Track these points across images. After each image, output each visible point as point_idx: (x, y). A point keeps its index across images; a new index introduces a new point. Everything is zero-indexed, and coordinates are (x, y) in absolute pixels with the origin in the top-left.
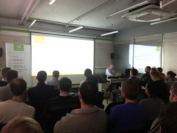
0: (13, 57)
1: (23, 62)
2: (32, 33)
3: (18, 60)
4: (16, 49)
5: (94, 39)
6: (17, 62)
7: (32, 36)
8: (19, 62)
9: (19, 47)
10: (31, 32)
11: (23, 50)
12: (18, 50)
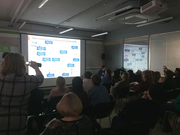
2: (22, 34)
4: (3, 51)
5: (85, 40)
9: (6, 48)
11: (10, 52)
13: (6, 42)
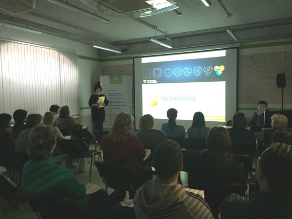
0: (109, 91)
1: (120, 97)
2: (135, 59)
3: (115, 94)
4: (113, 82)
5: (236, 49)
6: (113, 97)
8: (116, 97)
9: (117, 79)
11: (122, 83)
12: (115, 83)
13: (121, 71)
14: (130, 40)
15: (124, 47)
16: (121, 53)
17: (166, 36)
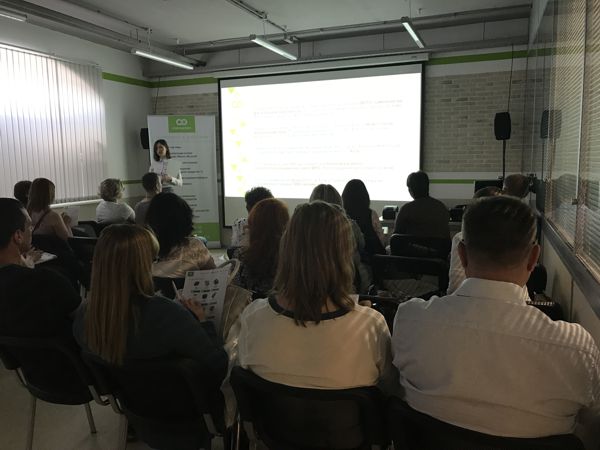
1: (193, 160)
2: (222, 82)
3: (180, 155)
4: (174, 128)
5: (421, 65)
7: (223, 90)
8: (183, 159)
10: (219, 80)
11: (193, 130)
12: (179, 131)
13: (193, 107)
14: (211, 43)
15: (198, 57)
16: (192, 68)
17: (285, 35)
